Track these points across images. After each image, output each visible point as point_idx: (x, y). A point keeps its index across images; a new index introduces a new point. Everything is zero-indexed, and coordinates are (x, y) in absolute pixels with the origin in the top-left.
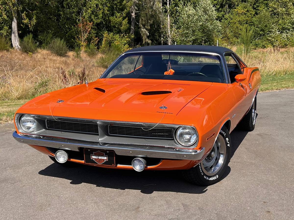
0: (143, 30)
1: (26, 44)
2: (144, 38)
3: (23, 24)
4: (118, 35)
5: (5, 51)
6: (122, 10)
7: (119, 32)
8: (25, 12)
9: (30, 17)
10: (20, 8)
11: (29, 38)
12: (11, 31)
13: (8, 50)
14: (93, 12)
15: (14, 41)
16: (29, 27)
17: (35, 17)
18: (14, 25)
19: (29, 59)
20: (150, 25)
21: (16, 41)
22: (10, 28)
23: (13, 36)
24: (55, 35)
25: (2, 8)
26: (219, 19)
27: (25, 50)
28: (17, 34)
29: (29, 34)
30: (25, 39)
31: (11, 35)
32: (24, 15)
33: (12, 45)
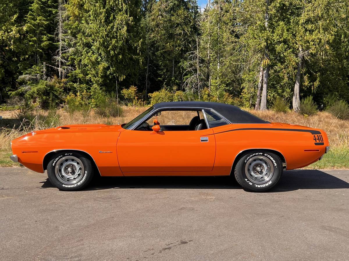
3: (304, 86)
5: (282, 113)
8: (307, 75)
9: (312, 79)
10: (303, 71)
11: (309, 100)
12: (293, 93)
15: (295, 103)
16: (312, 89)
17: (318, 79)
18: (297, 87)
19: (303, 121)
21: (297, 103)
22: (293, 90)
23: (294, 98)
25: (285, 72)
27: (303, 112)
28: (298, 97)
29: (309, 96)
31: (293, 97)
32: (305, 77)
33: (291, 107)
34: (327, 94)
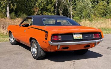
0: (60, 11)
1: (11, 16)
2: (60, 14)
3: (11, 8)
4: (50, 13)
5: (3, 19)
6: (51, 3)
7: (50, 12)
9: (14, 5)
10: (10, 2)
11: (13, 14)
13: (4, 18)
14: (40, 4)
15: (8, 15)
16: (14, 9)
17: (16, 5)
18: (8, 8)
19: (12, 22)
20: (63, 9)
22: (6, 9)
23: (7, 12)
24: (24, 13)
26: (93, 7)
27: (11, 18)
28: (9, 12)
29: (13, 12)
30: (12, 14)
32: (11, 5)
33: (6, 16)
34: (19, 11)
